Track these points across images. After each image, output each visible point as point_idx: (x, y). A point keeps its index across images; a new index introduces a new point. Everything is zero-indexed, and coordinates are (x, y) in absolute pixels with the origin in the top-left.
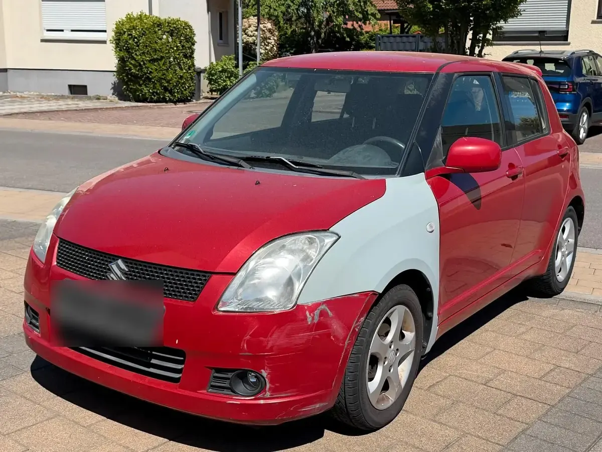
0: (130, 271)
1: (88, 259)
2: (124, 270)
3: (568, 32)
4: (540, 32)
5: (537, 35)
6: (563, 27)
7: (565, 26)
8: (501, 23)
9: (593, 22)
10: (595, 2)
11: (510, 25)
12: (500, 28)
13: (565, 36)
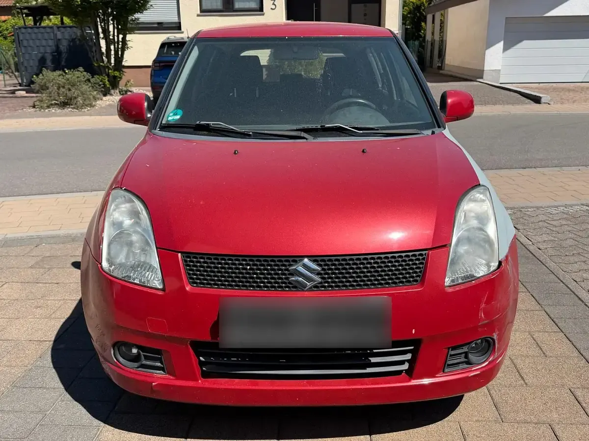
0: (323, 269)
1: (250, 269)
2: (314, 270)
3: (180, 23)
4: (159, 23)
5: (156, 25)
6: (176, 20)
7: (177, 19)
8: (137, 15)
9: (198, 15)
10: (197, 1)
11: (143, 17)
12: (138, 19)
13: (178, 27)
